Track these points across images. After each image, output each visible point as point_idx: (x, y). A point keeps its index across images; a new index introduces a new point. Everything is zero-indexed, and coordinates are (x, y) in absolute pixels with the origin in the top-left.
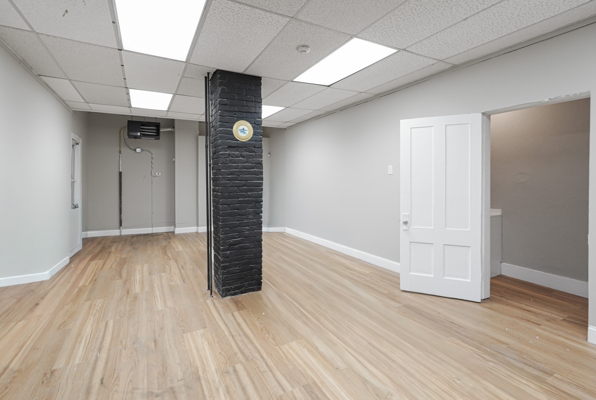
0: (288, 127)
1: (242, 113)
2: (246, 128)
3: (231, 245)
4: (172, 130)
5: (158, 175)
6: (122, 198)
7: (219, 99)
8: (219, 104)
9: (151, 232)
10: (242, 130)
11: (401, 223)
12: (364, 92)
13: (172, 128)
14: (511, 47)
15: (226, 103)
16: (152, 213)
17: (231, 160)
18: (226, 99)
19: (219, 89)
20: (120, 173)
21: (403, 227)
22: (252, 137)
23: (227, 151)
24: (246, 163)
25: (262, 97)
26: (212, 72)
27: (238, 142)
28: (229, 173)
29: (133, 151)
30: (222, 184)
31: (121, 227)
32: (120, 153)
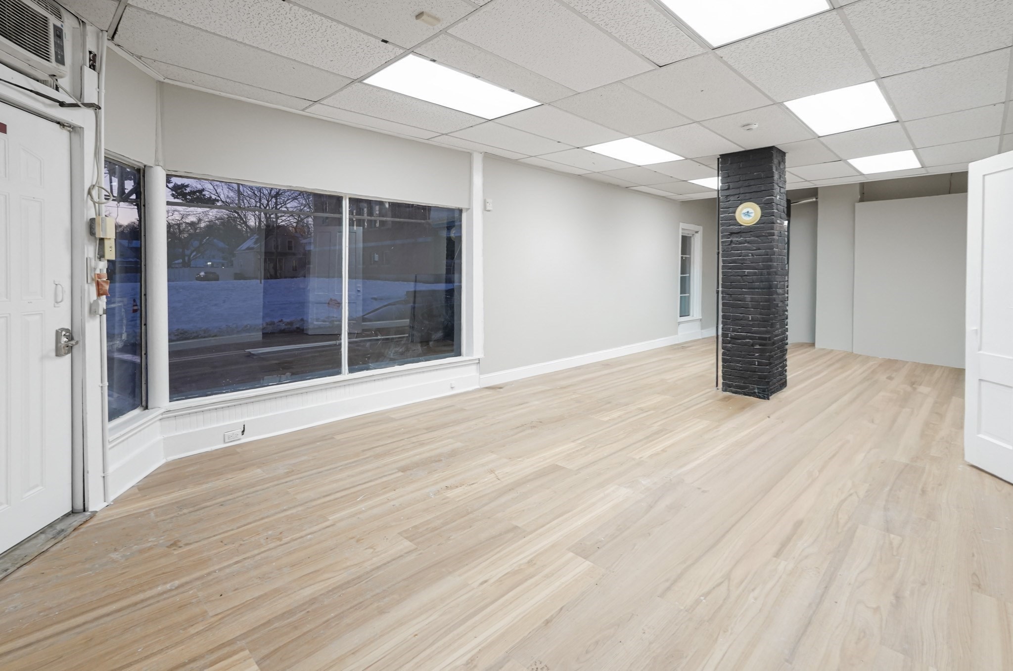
1: (747, 194)
2: (751, 210)
10: (746, 213)
22: (760, 219)
23: (729, 238)
27: (742, 227)
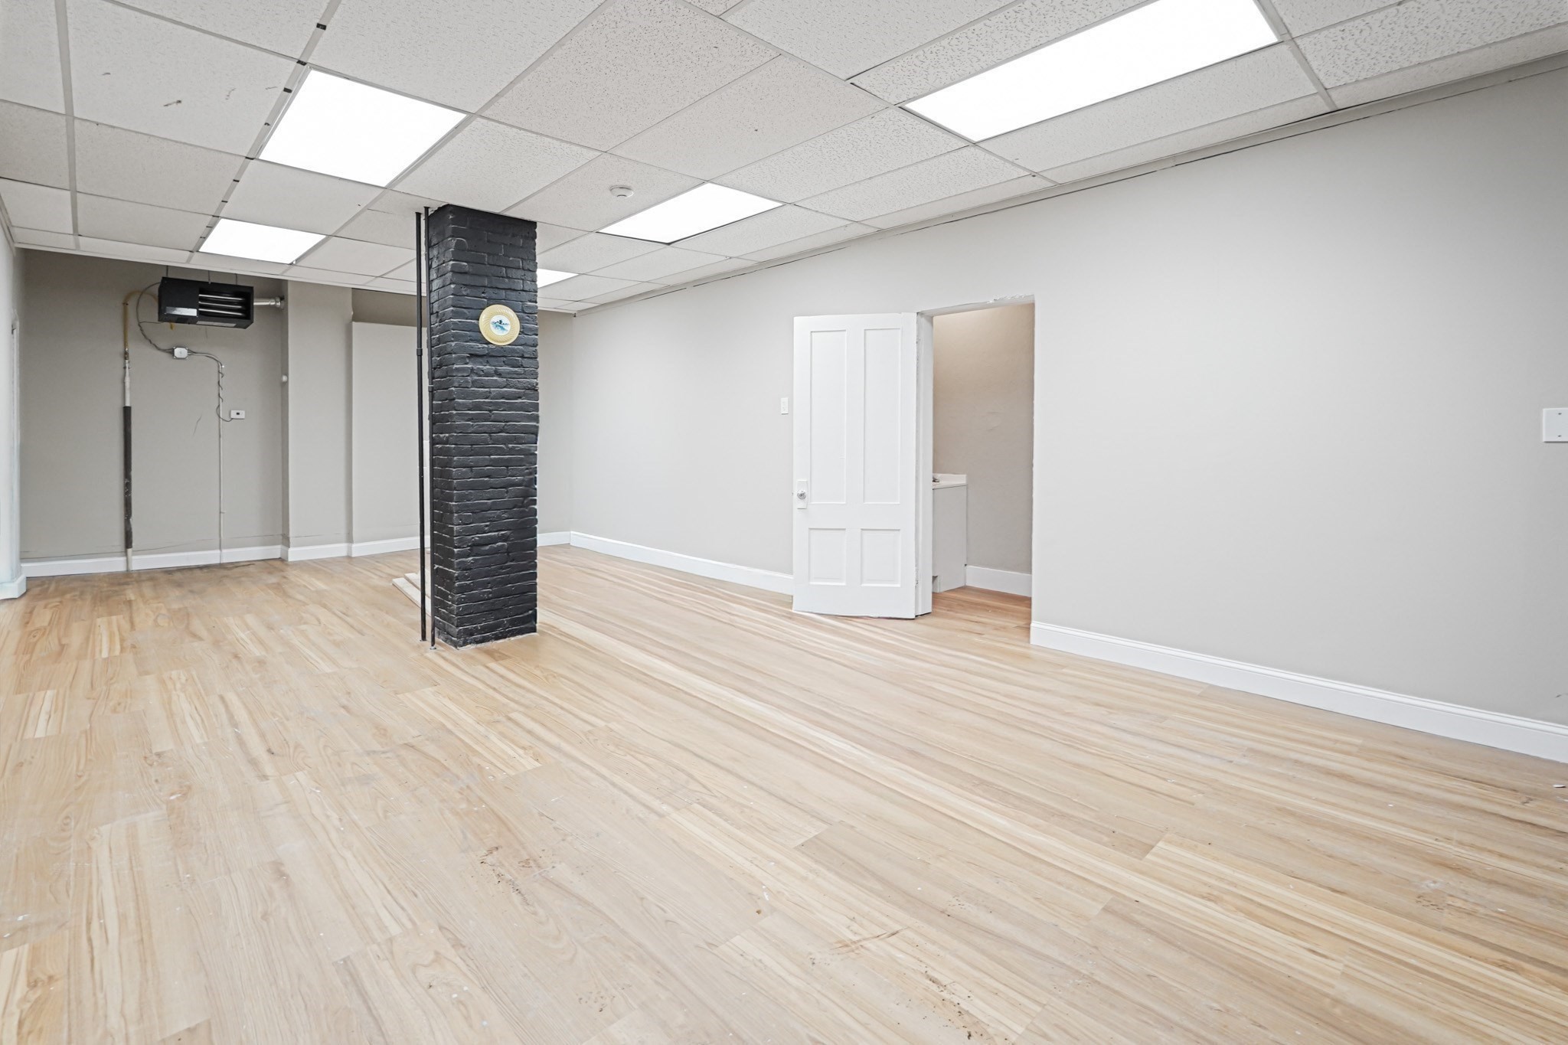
0: (579, 311)
1: (497, 291)
2: (505, 320)
3: (476, 545)
4: (279, 304)
5: (238, 417)
6: (134, 473)
7: (452, 262)
8: (451, 271)
9: (216, 561)
10: (498, 324)
11: (795, 496)
12: (738, 258)
13: (278, 300)
14: (952, 215)
15: (467, 269)
16: (220, 513)
17: (476, 380)
18: (465, 262)
19: (453, 242)
20: (127, 412)
21: (799, 504)
22: (518, 337)
23: (467, 364)
24: (504, 387)
25: (537, 261)
26: (434, 207)
27: (491, 346)
28: (471, 407)
29: (165, 355)
30: (458, 427)
31: (130, 550)
32: (125, 359)
